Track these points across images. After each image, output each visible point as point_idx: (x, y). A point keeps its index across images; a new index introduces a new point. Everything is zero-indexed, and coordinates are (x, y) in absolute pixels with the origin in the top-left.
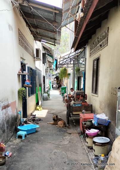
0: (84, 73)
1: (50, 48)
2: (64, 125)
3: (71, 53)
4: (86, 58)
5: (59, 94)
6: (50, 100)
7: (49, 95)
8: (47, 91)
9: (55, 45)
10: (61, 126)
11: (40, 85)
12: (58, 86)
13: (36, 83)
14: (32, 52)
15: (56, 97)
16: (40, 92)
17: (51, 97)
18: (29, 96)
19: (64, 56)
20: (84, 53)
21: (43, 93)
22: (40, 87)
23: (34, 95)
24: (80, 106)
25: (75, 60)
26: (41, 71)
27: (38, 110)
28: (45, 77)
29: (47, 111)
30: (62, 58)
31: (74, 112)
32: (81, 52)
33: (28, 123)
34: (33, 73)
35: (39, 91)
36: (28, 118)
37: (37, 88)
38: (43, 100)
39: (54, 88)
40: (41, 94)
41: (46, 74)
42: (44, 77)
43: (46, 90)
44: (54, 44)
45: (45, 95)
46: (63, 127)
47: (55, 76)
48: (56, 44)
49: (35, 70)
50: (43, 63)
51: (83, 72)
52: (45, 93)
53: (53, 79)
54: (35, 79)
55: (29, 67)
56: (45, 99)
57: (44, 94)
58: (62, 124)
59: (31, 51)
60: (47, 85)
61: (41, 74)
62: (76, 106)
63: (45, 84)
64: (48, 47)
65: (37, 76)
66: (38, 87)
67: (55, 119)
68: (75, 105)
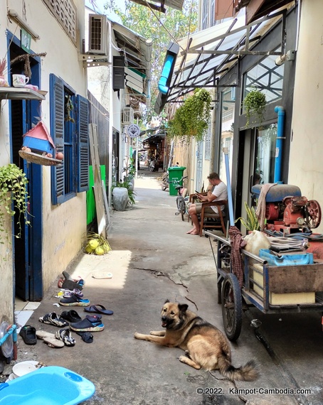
0: (280, 113)
1: (137, 37)
2: (221, 359)
3: (229, 33)
4: (294, 53)
5: (160, 188)
6: (137, 208)
7: (130, 192)
8: (125, 178)
9: (164, 10)
10: (204, 361)
11: (104, 160)
12: (155, 165)
13: (87, 151)
14: (74, 26)
15: (151, 198)
16: (103, 182)
17: (136, 200)
18: (55, 202)
19: (202, 45)
20: (284, 33)
21: (113, 186)
22: (103, 167)
23: (81, 197)
24: (304, 262)
25: (222, 78)
26: (107, 112)
27: (94, 252)
28: (118, 134)
29: (126, 255)
30: (194, 52)
31: (276, 292)
32: (259, 37)
33: (39, 338)
34: (76, 111)
35: (100, 181)
36: (45, 299)
37: (91, 169)
38: (111, 208)
39: (143, 169)
40: (107, 187)
41: (123, 127)
42: (116, 136)
43: (123, 175)
44: (159, 4)
45: (120, 192)
46: (216, 368)
47: (146, 137)
48: (165, 7)
49: (84, 99)
50: (115, 90)
51: (280, 108)
52: (118, 184)
53: (139, 145)
54: (86, 136)
55: (60, 81)
56: (119, 206)
57: (116, 190)
58: (209, 355)
59: (70, 20)
60: (125, 162)
61: (108, 124)
62: (286, 263)
63: (118, 156)
64: (132, 33)
65: (94, 125)
66: (95, 166)
67: (173, 321)
68: (282, 260)
